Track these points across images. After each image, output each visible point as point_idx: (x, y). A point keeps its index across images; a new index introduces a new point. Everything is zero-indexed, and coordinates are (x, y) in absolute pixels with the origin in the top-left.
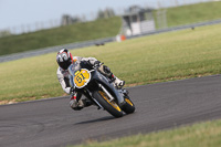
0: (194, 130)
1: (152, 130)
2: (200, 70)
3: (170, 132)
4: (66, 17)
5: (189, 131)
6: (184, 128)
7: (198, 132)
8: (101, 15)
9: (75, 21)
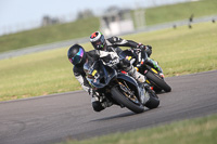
0: (172, 129)
1: (131, 128)
2: (178, 69)
3: (149, 129)
4: (46, 19)
5: (167, 130)
6: (162, 126)
7: (176, 130)
8: (81, 16)
9: (55, 21)
